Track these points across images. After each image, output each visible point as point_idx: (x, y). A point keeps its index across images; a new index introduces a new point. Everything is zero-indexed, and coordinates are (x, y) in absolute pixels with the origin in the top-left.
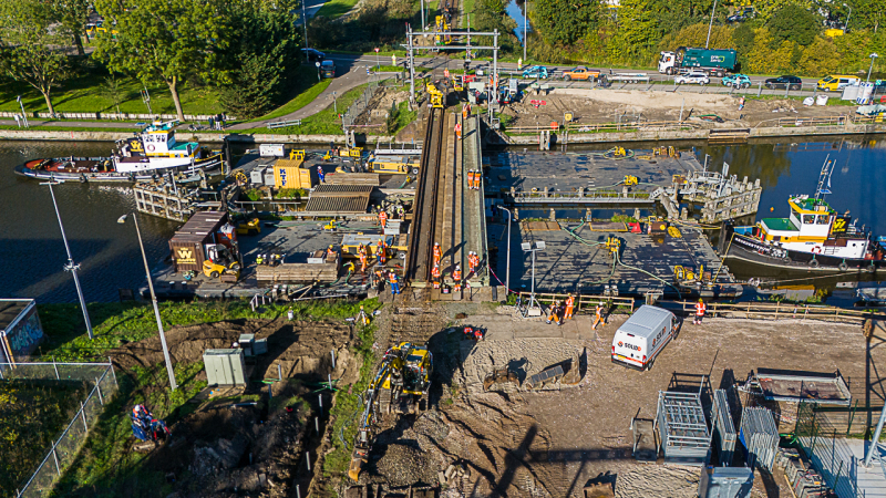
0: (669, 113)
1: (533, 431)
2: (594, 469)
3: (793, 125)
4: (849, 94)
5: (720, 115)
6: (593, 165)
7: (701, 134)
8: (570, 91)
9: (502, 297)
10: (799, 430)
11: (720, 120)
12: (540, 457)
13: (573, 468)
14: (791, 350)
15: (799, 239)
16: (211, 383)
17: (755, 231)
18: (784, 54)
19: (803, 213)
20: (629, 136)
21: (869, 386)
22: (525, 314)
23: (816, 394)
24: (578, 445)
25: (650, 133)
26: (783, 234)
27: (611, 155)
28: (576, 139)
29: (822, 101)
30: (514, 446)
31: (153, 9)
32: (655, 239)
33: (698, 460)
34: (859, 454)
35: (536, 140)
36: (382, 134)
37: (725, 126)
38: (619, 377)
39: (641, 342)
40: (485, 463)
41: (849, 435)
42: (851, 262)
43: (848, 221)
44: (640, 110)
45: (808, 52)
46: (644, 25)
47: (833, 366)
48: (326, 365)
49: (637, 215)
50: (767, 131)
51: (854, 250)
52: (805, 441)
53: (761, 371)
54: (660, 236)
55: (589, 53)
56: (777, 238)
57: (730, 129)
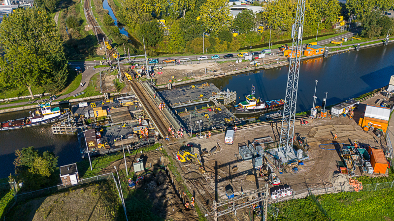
0: (200, 71)
1: (216, 162)
2: (232, 166)
3: (235, 70)
4: (247, 58)
5: (215, 70)
6: (188, 93)
7: (213, 77)
8: (168, 68)
9: (191, 136)
10: (266, 149)
11: (215, 71)
12: (220, 166)
13: (228, 166)
14: (259, 133)
15: (250, 106)
16: (135, 172)
17: (239, 106)
18: (225, 45)
19: (250, 100)
20: (193, 81)
21: (275, 137)
22: (199, 138)
23: (267, 141)
24: (227, 162)
25: (198, 78)
26: (246, 105)
27: (191, 88)
28: (178, 84)
29: (240, 61)
30: (214, 166)
31: (25, 63)
32: (215, 112)
33: (250, 159)
34: (277, 150)
35: (166, 86)
36: (115, 92)
37: (217, 73)
38: (227, 147)
39: (231, 138)
40: (210, 170)
41: (275, 147)
42: (262, 109)
43: (260, 99)
44: (192, 71)
45: (231, 44)
46: (179, 39)
47: (268, 135)
48: (159, 161)
49: (208, 106)
50: (229, 73)
51: (262, 106)
52: (267, 150)
53: (255, 139)
54: (216, 111)
55: (162, 48)
56: (245, 107)
57: (219, 74)
